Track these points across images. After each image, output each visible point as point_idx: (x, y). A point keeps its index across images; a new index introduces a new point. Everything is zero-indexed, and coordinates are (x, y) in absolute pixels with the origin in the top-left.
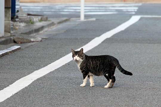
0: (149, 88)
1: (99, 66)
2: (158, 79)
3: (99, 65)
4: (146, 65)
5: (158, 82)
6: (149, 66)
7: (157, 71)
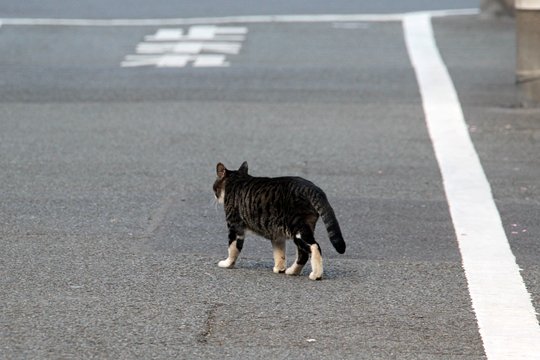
0: (28, 234)
1: (264, 211)
2: (55, 207)
3: (264, 208)
4: (20, 166)
5: (55, 215)
6: (27, 167)
7: (49, 183)
